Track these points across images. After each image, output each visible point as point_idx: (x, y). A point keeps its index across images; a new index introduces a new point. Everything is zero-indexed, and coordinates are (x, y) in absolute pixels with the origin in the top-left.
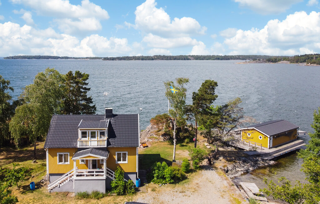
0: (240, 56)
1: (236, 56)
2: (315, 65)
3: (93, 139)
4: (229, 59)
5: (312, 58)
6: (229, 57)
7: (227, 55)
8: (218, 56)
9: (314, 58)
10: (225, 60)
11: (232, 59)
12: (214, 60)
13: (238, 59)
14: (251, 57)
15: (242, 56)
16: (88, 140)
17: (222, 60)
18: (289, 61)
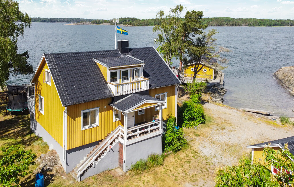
0: (65, 19)
1: (61, 19)
2: (131, 26)
3: (125, 82)
4: (55, 22)
5: (126, 21)
6: (55, 20)
7: (53, 18)
8: (44, 18)
9: (128, 21)
10: (51, 22)
11: (58, 21)
12: (40, 22)
13: (63, 22)
14: (75, 20)
15: (67, 19)
16: (119, 84)
17: (48, 22)
18: (109, 23)
